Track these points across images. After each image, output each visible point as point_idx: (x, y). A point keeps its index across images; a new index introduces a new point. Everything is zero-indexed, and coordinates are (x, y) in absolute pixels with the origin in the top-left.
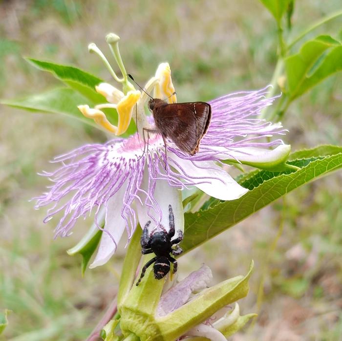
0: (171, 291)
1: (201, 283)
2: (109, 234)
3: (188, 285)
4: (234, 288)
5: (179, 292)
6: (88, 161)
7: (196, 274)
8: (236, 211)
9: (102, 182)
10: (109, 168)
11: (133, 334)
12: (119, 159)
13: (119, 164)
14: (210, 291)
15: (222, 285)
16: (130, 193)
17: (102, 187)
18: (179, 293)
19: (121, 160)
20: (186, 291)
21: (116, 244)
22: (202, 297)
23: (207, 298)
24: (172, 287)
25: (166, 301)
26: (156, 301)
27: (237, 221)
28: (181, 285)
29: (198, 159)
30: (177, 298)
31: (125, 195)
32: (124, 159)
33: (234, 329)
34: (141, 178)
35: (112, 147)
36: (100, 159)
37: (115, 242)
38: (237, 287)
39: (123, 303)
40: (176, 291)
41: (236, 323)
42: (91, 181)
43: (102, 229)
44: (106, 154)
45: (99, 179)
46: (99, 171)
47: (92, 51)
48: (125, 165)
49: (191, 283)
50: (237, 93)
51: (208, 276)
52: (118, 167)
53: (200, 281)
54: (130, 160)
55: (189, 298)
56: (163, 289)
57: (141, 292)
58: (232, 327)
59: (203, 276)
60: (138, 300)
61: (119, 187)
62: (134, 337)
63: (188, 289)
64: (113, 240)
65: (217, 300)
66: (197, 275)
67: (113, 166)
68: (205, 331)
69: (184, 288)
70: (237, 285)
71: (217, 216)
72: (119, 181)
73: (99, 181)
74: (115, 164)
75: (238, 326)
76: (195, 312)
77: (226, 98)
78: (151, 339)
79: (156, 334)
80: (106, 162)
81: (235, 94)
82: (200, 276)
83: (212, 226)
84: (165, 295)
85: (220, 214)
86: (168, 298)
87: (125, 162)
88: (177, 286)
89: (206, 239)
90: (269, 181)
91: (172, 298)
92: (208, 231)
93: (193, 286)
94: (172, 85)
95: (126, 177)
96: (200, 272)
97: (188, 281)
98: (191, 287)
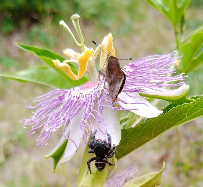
0: (112, 178)
1: (131, 175)
2: (72, 141)
3: (123, 175)
4: (153, 177)
5: (117, 179)
6: (58, 98)
8: (154, 128)
9: (68, 107)
10: (72, 99)
13: (79, 97)
14: (137, 179)
15: (145, 176)
16: (87, 113)
17: (68, 110)
19: (80, 94)
20: (122, 178)
21: (77, 147)
22: (132, 182)
23: (135, 183)
24: (113, 175)
25: (109, 184)
26: (103, 183)
27: (154, 137)
29: (131, 91)
30: (116, 182)
31: (83, 115)
32: (82, 93)
34: (93, 105)
35: (74, 89)
36: (65, 97)
37: (76, 146)
38: (155, 177)
39: (81, 185)
40: (115, 178)
42: (60, 107)
43: (68, 138)
44: (70, 93)
45: (66, 106)
46: (65, 102)
48: (83, 97)
49: (125, 174)
50: (154, 56)
51: (136, 171)
52: (78, 98)
53: (131, 173)
54: (86, 94)
55: (124, 184)
56: (107, 176)
57: (93, 177)
59: (132, 170)
60: (91, 182)
61: (79, 111)
63: (123, 177)
64: (75, 144)
65: (142, 184)
66: (129, 169)
67: (75, 98)
70: (155, 176)
71: (142, 131)
72: (79, 107)
73: (66, 107)
74: (76, 96)
77: (147, 58)
80: (70, 97)
81: (153, 56)
82: (130, 170)
83: (138, 139)
84: (109, 180)
85: (144, 130)
86: (110, 182)
87: (83, 96)
88: (116, 175)
89: (134, 149)
90: (176, 108)
91: (113, 182)
92: (135, 143)
93: (126, 176)
94: (113, 48)
95: (83, 105)
96: (131, 168)
97: (123, 172)
98: (125, 176)
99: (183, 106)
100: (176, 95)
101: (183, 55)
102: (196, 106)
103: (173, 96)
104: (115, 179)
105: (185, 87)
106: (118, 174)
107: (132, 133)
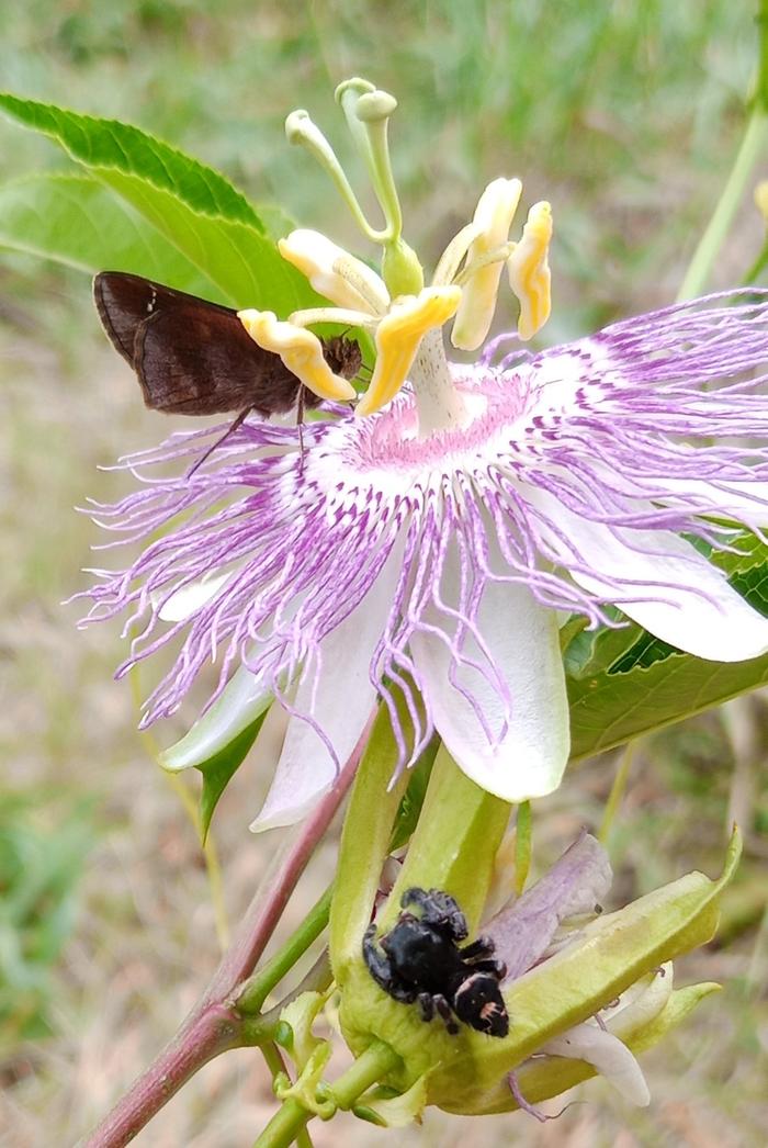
0: (501, 921)
2: (318, 730)
3: (551, 902)
5: (524, 926)
7: (569, 868)
10: (329, 520)
11: (381, 1047)
12: (363, 495)
14: (615, 926)
15: (652, 907)
18: (526, 929)
19: (368, 498)
20: (546, 920)
21: (337, 764)
22: (593, 943)
23: (609, 948)
24: (506, 906)
28: (530, 901)
29: (637, 522)
30: (519, 942)
32: (380, 495)
33: (657, 1031)
35: (318, 439)
36: (280, 477)
37: (333, 757)
40: (516, 921)
41: (664, 1014)
44: (300, 461)
47: (298, 138)
48: (384, 516)
49: (559, 898)
52: (364, 523)
53: (582, 889)
54: (397, 499)
55: (551, 945)
58: (652, 1027)
59: (588, 871)
62: (385, 1057)
63: (549, 917)
64: (330, 748)
67: (348, 520)
68: (588, 1044)
69: (540, 912)
71: (652, 690)
74: (353, 511)
75: (668, 1021)
76: (573, 991)
78: (443, 1068)
79: (459, 1054)
82: (580, 872)
83: (627, 717)
85: (663, 685)
87: (382, 507)
88: (518, 906)
93: (562, 907)
94: (546, 269)
96: (580, 859)
97: (550, 888)
98: (557, 909)
104: (515, 926)
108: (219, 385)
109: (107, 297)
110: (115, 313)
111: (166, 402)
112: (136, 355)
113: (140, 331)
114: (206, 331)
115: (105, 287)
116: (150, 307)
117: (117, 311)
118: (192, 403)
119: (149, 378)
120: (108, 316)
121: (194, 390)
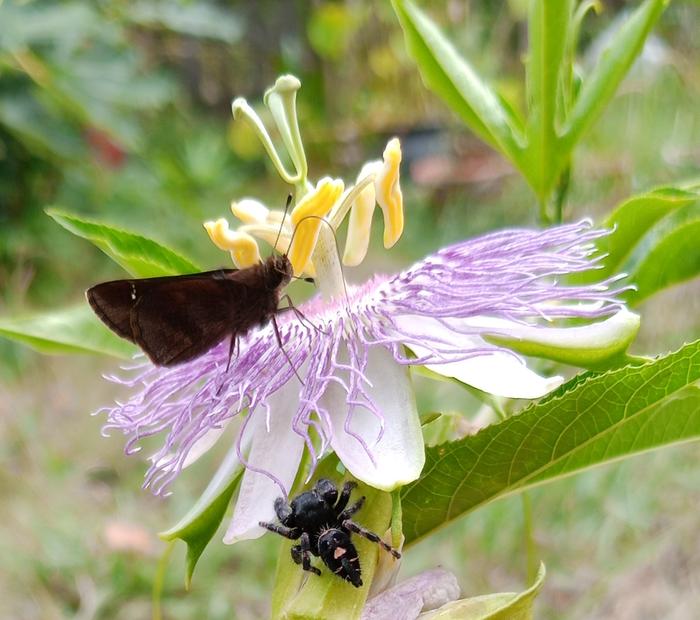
0: (385, 594)
1: (441, 593)
5: (401, 600)
8: (518, 449)
13: (289, 334)
22: (446, 613)
24: (388, 586)
25: (376, 612)
30: (397, 608)
39: (287, 609)
40: (395, 595)
49: (424, 586)
51: (452, 584)
52: (287, 339)
53: (439, 588)
55: (419, 616)
59: (444, 579)
60: (322, 599)
61: (287, 377)
66: (433, 575)
69: (411, 592)
71: (480, 456)
83: (465, 483)
84: (374, 601)
85: (487, 452)
86: (379, 607)
87: (299, 333)
88: (396, 587)
89: (444, 520)
90: (597, 380)
91: (387, 608)
92: (453, 497)
93: (426, 594)
94: (398, 189)
95: (300, 361)
96: (438, 572)
97: (419, 581)
98: (423, 593)
99: (620, 375)
100: (597, 343)
101: (615, 226)
102: (661, 380)
103: (585, 346)
104: (395, 598)
105: (626, 318)
106: (404, 585)
107: (451, 459)
108: (205, 330)
109: (100, 303)
110: (110, 311)
111: (171, 357)
112: (135, 334)
113: (133, 317)
114: (181, 296)
115: (96, 295)
116: (134, 297)
117: (110, 310)
118: (190, 350)
119: (150, 346)
120: (105, 315)
121: (187, 340)
